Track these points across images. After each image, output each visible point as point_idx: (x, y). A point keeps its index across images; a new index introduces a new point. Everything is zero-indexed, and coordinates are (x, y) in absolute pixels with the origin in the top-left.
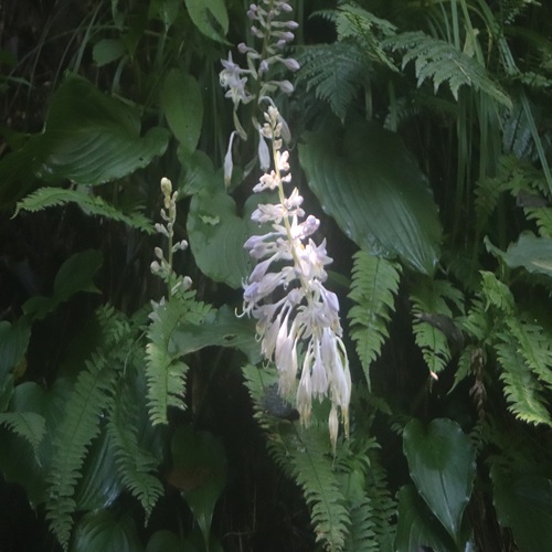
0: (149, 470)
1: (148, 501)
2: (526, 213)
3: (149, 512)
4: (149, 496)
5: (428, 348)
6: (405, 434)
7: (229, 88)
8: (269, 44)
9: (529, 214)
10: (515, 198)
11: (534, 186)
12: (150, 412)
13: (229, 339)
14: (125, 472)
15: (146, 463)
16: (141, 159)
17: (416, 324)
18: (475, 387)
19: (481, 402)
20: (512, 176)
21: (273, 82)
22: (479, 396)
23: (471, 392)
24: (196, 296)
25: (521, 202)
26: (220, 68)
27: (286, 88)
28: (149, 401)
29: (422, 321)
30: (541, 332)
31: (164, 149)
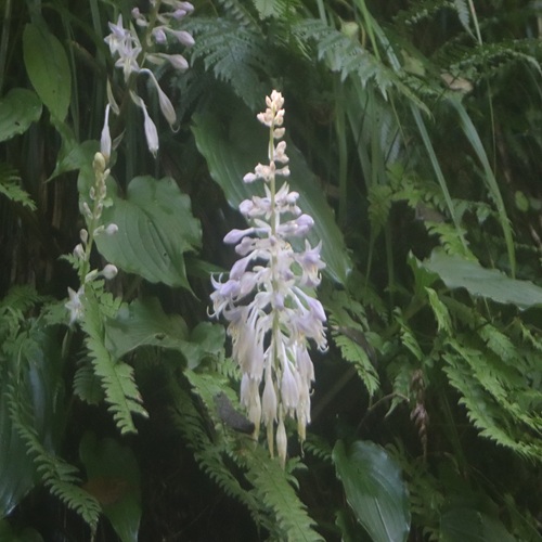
0: (73, 479)
1: (89, 514)
2: (428, 227)
3: (94, 527)
4: (89, 509)
5: (358, 363)
6: (333, 457)
7: (119, 57)
8: (160, 12)
9: (431, 228)
10: (414, 211)
11: (427, 199)
12: (115, 417)
13: (160, 338)
14: (50, 481)
15: (68, 471)
16: (17, 124)
17: (336, 336)
18: (416, 411)
19: (423, 427)
20: (400, 185)
21: (161, 54)
22: (421, 421)
23: (412, 416)
24: (105, 287)
25: (420, 215)
26: (107, 32)
27: (179, 63)
28: (110, 405)
29: (340, 334)
30: (480, 357)
31: (38, 115)
